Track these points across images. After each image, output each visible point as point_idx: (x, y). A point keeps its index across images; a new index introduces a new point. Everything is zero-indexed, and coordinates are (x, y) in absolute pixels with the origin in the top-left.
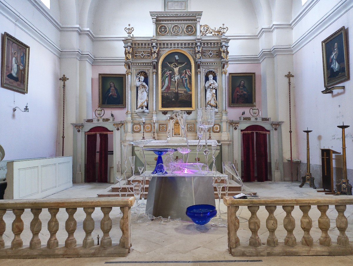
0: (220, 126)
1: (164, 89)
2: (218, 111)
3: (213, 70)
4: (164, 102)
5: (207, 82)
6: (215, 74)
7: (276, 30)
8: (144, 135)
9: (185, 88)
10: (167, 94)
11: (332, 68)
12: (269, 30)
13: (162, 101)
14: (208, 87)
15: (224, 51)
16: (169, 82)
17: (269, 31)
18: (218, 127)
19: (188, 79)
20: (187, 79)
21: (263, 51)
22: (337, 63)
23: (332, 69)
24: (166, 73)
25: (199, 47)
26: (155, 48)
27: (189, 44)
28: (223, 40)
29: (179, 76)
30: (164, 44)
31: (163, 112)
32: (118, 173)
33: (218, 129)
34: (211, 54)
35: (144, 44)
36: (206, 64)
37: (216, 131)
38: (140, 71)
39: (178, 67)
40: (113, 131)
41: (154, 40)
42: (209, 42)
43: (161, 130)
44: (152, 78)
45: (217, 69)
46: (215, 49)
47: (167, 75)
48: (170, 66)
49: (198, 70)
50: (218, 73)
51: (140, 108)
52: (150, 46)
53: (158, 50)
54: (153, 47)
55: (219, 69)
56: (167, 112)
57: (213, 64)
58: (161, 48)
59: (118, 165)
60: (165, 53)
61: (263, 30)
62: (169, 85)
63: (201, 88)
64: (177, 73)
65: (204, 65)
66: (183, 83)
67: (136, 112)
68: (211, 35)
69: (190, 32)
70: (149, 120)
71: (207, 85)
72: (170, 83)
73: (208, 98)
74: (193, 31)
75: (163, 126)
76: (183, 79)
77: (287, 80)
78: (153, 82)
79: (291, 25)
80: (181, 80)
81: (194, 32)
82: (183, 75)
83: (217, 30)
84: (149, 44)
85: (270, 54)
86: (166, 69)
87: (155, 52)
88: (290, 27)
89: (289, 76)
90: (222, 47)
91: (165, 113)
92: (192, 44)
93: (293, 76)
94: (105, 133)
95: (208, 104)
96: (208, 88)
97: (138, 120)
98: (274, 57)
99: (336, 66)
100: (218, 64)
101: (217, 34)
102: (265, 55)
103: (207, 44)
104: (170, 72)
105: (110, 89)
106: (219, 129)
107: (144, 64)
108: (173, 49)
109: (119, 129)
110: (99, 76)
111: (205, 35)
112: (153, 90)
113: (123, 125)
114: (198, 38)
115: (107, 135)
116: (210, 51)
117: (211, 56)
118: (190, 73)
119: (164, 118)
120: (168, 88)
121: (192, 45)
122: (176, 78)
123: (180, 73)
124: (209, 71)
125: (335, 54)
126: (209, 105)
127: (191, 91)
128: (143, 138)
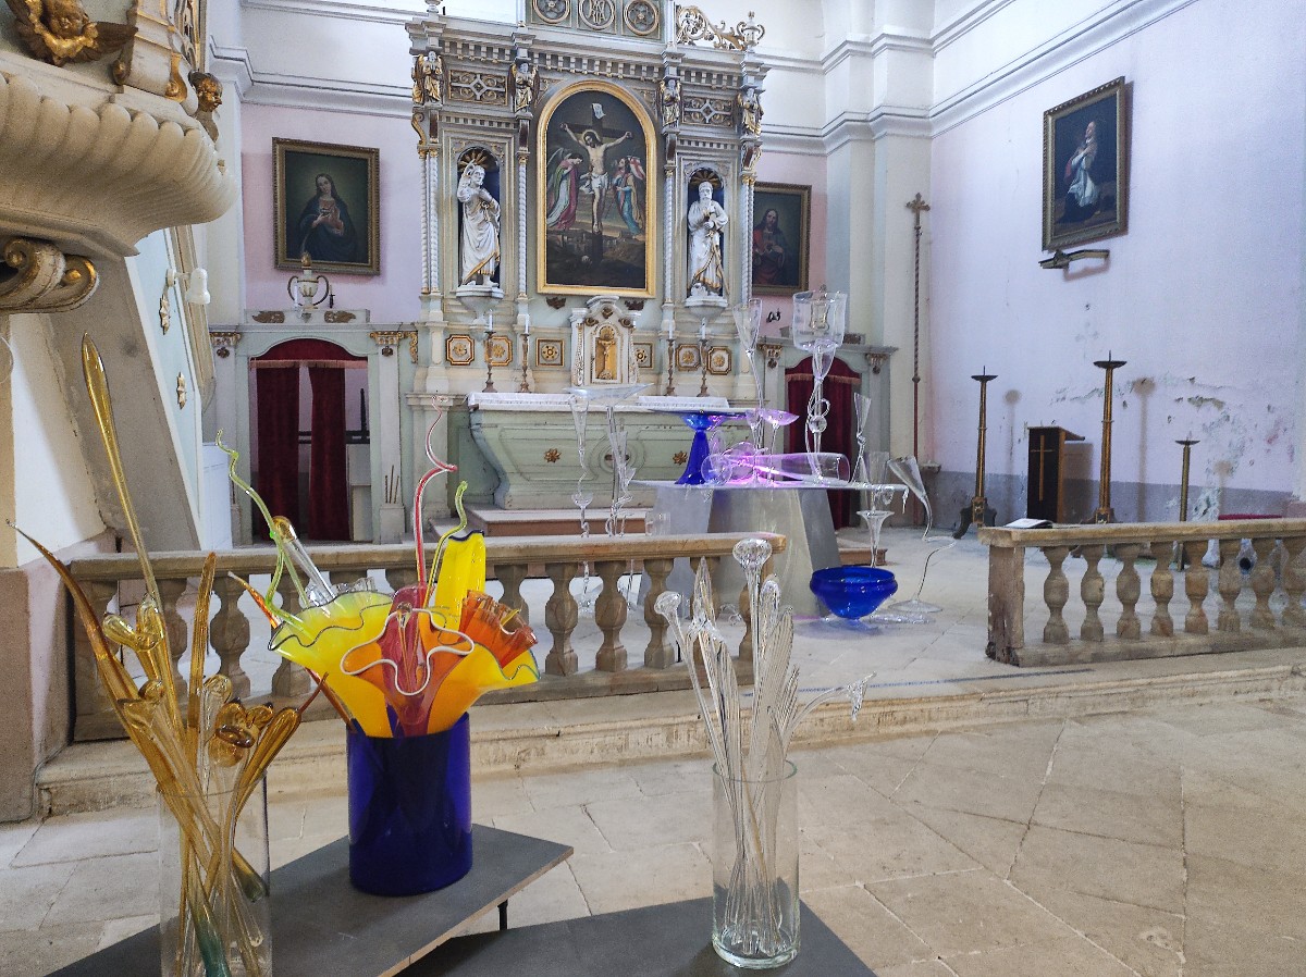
0: (730, 353)
1: (554, 218)
2: (725, 305)
3: (714, 168)
4: (554, 266)
5: (694, 206)
6: (719, 182)
7: (886, 53)
8: (490, 374)
9: (624, 219)
10: (566, 238)
11: (1072, 195)
12: (863, 51)
13: (549, 262)
14: (700, 224)
15: (752, 107)
16: (570, 197)
17: (864, 54)
18: (726, 356)
19: (634, 190)
20: (630, 191)
21: (846, 116)
22: (1089, 182)
23: (1072, 199)
24: (563, 164)
25: (672, 83)
26: (525, 67)
27: (639, 67)
28: (750, 69)
29: (604, 178)
30: (555, 57)
31: (551, 298)
32: (388, 506)
33: (723, 363)
34: (708, 111)
35: (484, 49)
36: (693, 145)
37: (718, 368)
38: (470, 146)
39: (603, 147)
40: (366, 359)
41: (525, 37)
42: (705, 70)
43: (542, 361)
44: (512, 177)
45: (727, 165)
46: (720, 95)
47: (566, 172)
48: (575, 139)
49: (669, 162)
50: (729, 180)
51: (470, 280)
52: (507, 58)
53: (534, 75)
54: (519, 63)
55: (734, 165)
56: (564, 301)
57: (715, 146)
58: (545, 69)
59: (389, 478)
60: (560, 90)
61: (848, 47)
62: (573, 207)
63: (674, 224)
64: (598, 169)
65: (686, 148)
66: (619, 204)
67: (458, 294)
68: (710, 44)
69: (643, 27)
70: (502, 323)
71: (694, 217)
72: (574, 199)
73: (699, 260)
74: (653, 23)
75: (551, 345)
76: (619, 188)
77: (909, 217)
78: (517, 192)
79: (931, 42)
80: (611, 192)
81: (655, 26)
82: (618, 176)
83: (727, 30)
84: (502, 51)
85: (865, 130)
86: (561, 149)
87: (525, 83)
88: (926, 47)
89: (918, 206)
90: (745, 90)
91: (556, 302)
92: (650, 68)
93: (927, 208)
94: (333, 363)
95: (699, 281)
96: (698, 228)
97: (465, 322)
98: (874, 141)
99: (1085, 190)
100: (729, 147)
101: (729, 43)
102: (849, 130)
103: (699, 74)
104: (577, 161)
105: (314, 202)
106: (726, 366)
107: (486, 124)
108: (586, 78)
109: (391, 352)
110: (274, 146)
111: (690, 43)
112: (518, 220)
113: (405, 337)
114: (669, 50)
115: (341, 371)
116: (705, 100)
117: (708, 118)
118: (642, 171)
119: (552, 319)
120: (568, 216)
121: (651, 74)
122: (596, 184)
123: (609, 169)
124: (699, 167)
125: (1085, 155)
126: (699, 284)
127: (643, 231)
128: (489, 384)
